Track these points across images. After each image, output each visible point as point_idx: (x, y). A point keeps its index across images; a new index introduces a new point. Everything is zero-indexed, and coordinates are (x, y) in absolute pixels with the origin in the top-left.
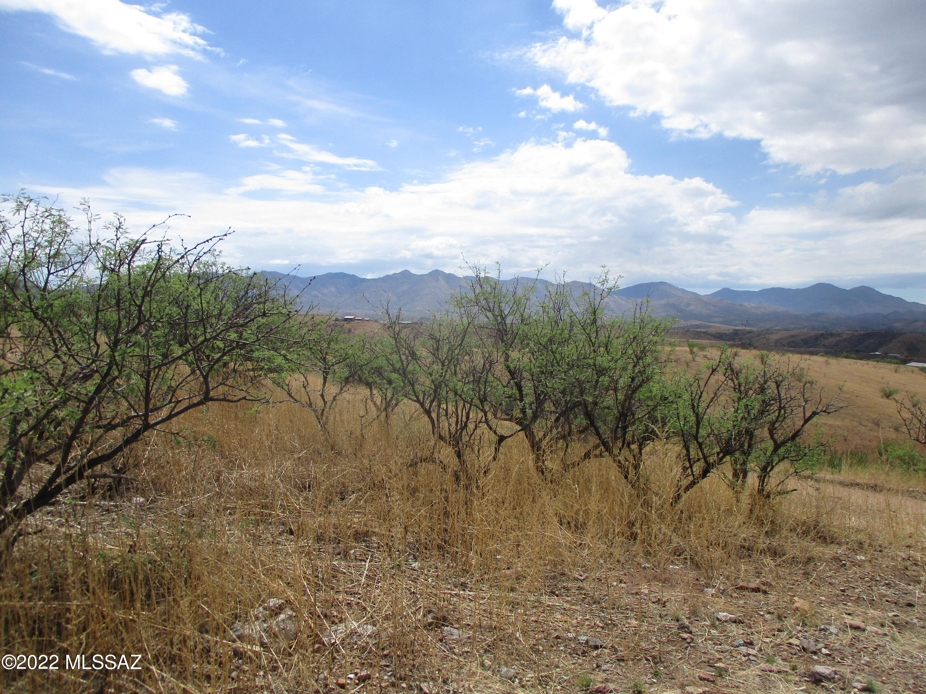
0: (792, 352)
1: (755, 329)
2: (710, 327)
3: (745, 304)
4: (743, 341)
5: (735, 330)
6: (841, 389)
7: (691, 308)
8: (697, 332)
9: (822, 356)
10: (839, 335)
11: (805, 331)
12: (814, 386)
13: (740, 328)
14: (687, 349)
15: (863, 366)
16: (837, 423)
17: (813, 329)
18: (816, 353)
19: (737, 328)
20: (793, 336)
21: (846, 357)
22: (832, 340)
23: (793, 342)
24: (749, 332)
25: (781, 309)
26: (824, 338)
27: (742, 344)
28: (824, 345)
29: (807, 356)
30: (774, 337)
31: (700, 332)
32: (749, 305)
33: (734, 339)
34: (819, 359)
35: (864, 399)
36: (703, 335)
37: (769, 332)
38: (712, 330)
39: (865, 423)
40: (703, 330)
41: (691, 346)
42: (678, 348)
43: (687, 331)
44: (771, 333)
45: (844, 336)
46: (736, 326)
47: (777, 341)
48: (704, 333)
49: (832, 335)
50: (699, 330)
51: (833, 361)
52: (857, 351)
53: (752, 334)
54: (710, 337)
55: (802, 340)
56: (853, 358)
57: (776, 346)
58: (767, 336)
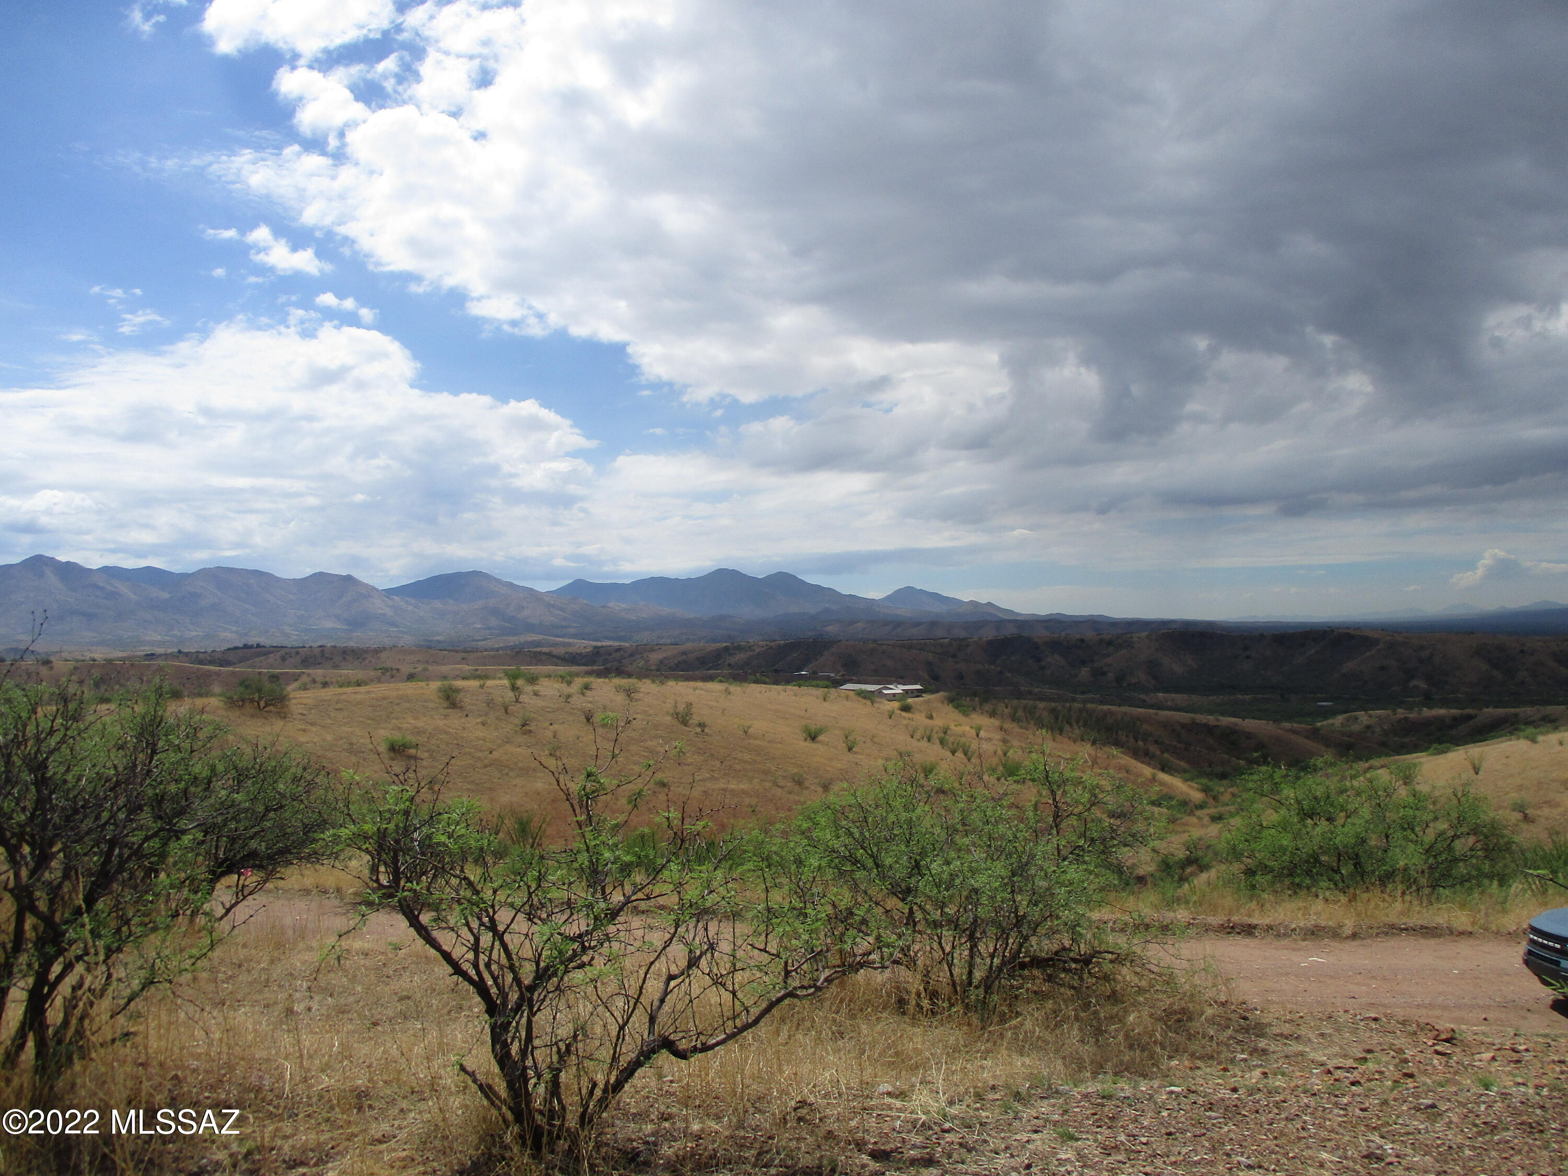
1: (627, 645)
2: (556, 645)
3: (611, 605)
4: (608, 665)
5: (595, 647)
6: (746, 733)
7: (526, 613)
8: (535, 653)
9: (721, 681)
10: (750, 648)
11: (701, 644)
12: (707, 730)
13: (604, 644)
14: (506, 682)
15: (779, 693)
16: (742, 786)
17: (714, 640)
19: (599, 644)
20: (684, 653)
21: (756, 682)
22: (740, 657)
23: (685, 662)
24: (618, 650)
25: (665, 610)
26: (730, 654)
27: (606, 669)
28: (729, 665)
29: (697, 684)
30: (655, 657)
31: (540, 653)
32: (617, 606)
33: (593, 663)
34: (716, 687)
35: (779, 746)
36: (544, 658)
37: (649, 648)
38: (561, 651)
39: (781, 781)
40: (545, 650)
41: (513, 677)
42: (491, 682)
43: (518, 653)
44: (652, 650)
45: (758, 650)
46: (597, 641)
47: (661, 662)
48: (545, 653)
49: (739, 648)
50: (539, 649)
51: (736, 689)
52: (776, 671)
53: (622, 652)
54: (554, 660)
55: (698, 659)
56: (765, 683)
57: (658, 670)
58: (645, 655)
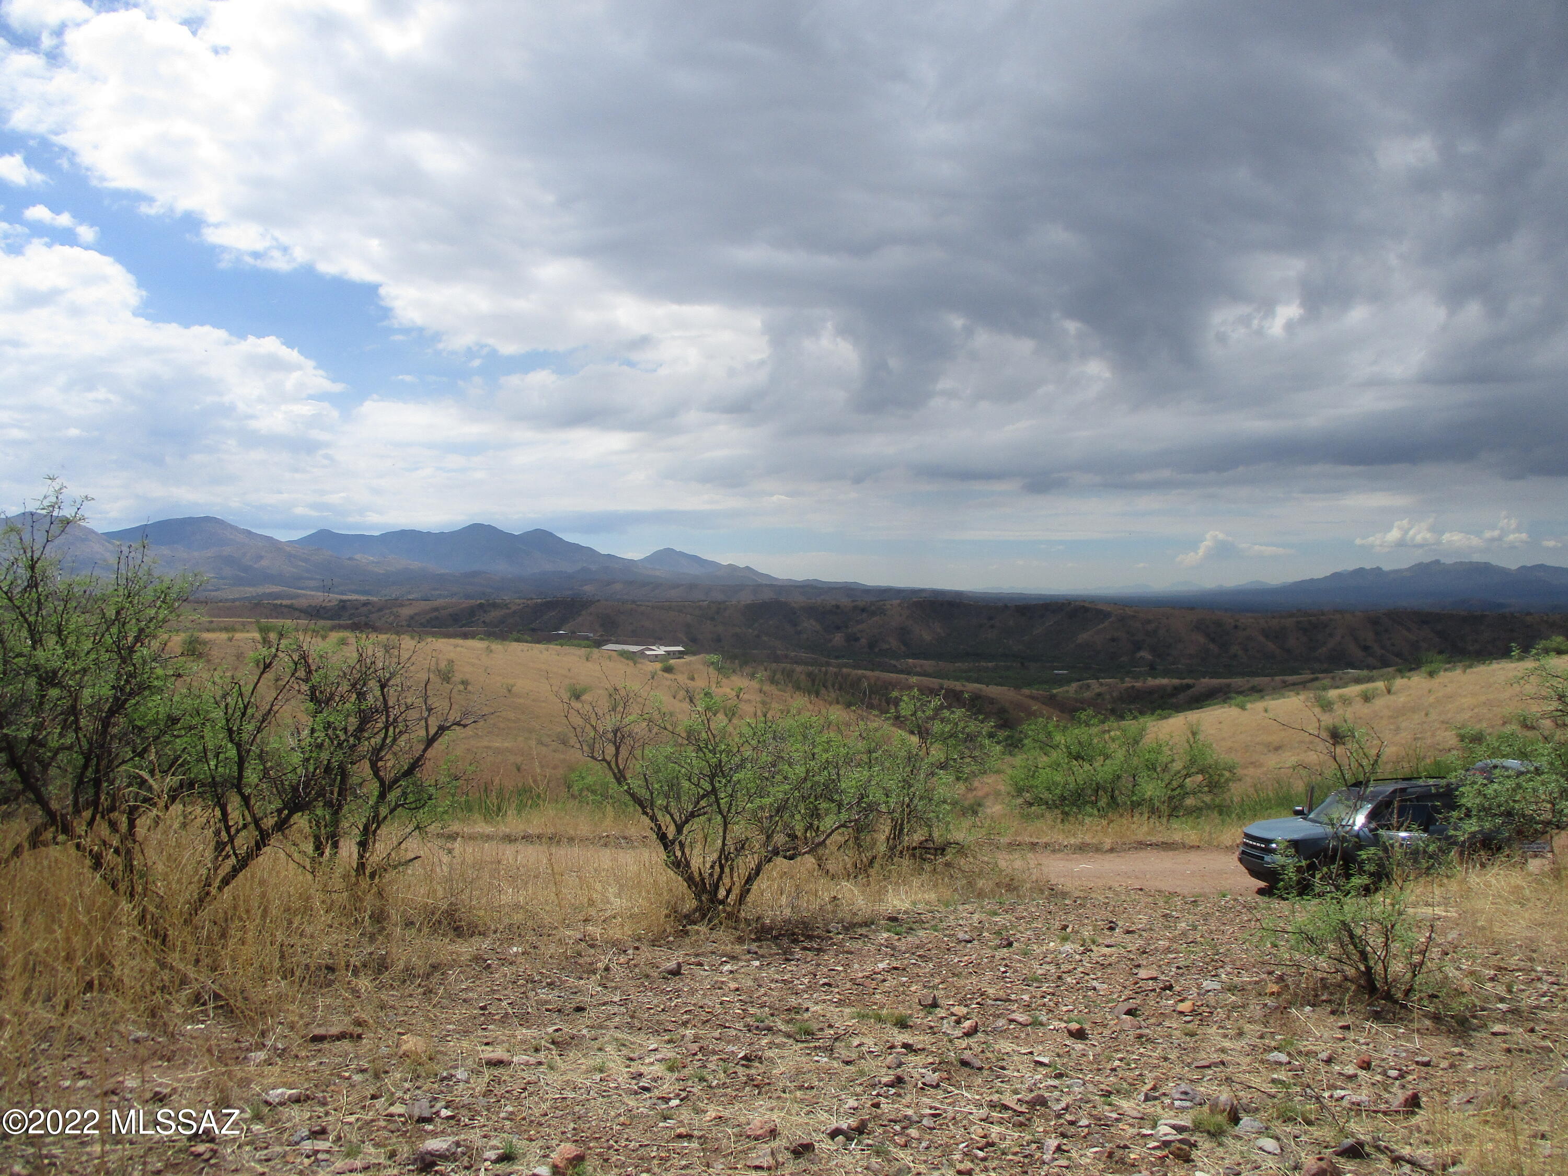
0: (434, 635)
1: (375, 599)
2: (298, 596)
3: (358, 557)
4: (356, 620)
5: (341, 601)
6: (510, 691)
7: (264, 563)
8: (275, 606)
9: (481, 639)
10: (506, 606)
11: (454, 600)
12: (469, 688)
13: (350, 598)
14: (257, 636)
15: (541, 652)
16: (506, 744)
17: (467, 597)
18: (473, 636)
19: (344, 597)
20: (436, 609)
21: (518, 640)
22: (495, 614)
23: (437, 618)
24: (365, 604)
25: (415, 565)
26: (485, 612)
27: (354, 623)
28: (484, 622)
29: (460, 641)
30: (406, 612)
31: (281, 605)
32: (364, 558)
33: (339, 617)
34: (477, 644)
35: (544, 704)
36: (286, 610)
37: (397, 603)
38: (303, 603)
39: (546, 740)
40: (285, 602)
41: (264, 630)
42: (238, 636)
43: (257, 605)
44: (402, 605)
45: (514, 608)
46: (342, 594)
47: (412, 618)
48: (286, 606)
49: (495, 606)
50: (279, 602)
51: (497, 646)
52: (533, 630)
53: (370, 607)
54: (297, 614)
55: (450, 615)
56: (527, 642)
57: (409, 626)
58: (395, 610)
